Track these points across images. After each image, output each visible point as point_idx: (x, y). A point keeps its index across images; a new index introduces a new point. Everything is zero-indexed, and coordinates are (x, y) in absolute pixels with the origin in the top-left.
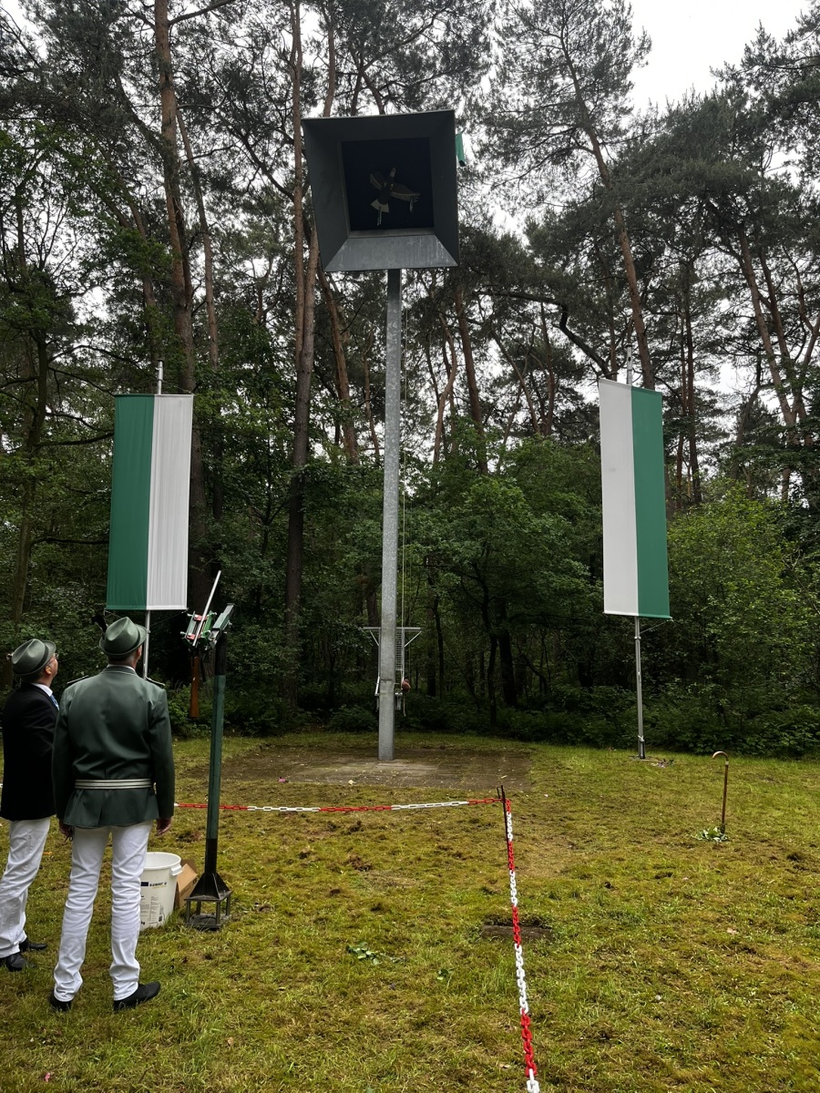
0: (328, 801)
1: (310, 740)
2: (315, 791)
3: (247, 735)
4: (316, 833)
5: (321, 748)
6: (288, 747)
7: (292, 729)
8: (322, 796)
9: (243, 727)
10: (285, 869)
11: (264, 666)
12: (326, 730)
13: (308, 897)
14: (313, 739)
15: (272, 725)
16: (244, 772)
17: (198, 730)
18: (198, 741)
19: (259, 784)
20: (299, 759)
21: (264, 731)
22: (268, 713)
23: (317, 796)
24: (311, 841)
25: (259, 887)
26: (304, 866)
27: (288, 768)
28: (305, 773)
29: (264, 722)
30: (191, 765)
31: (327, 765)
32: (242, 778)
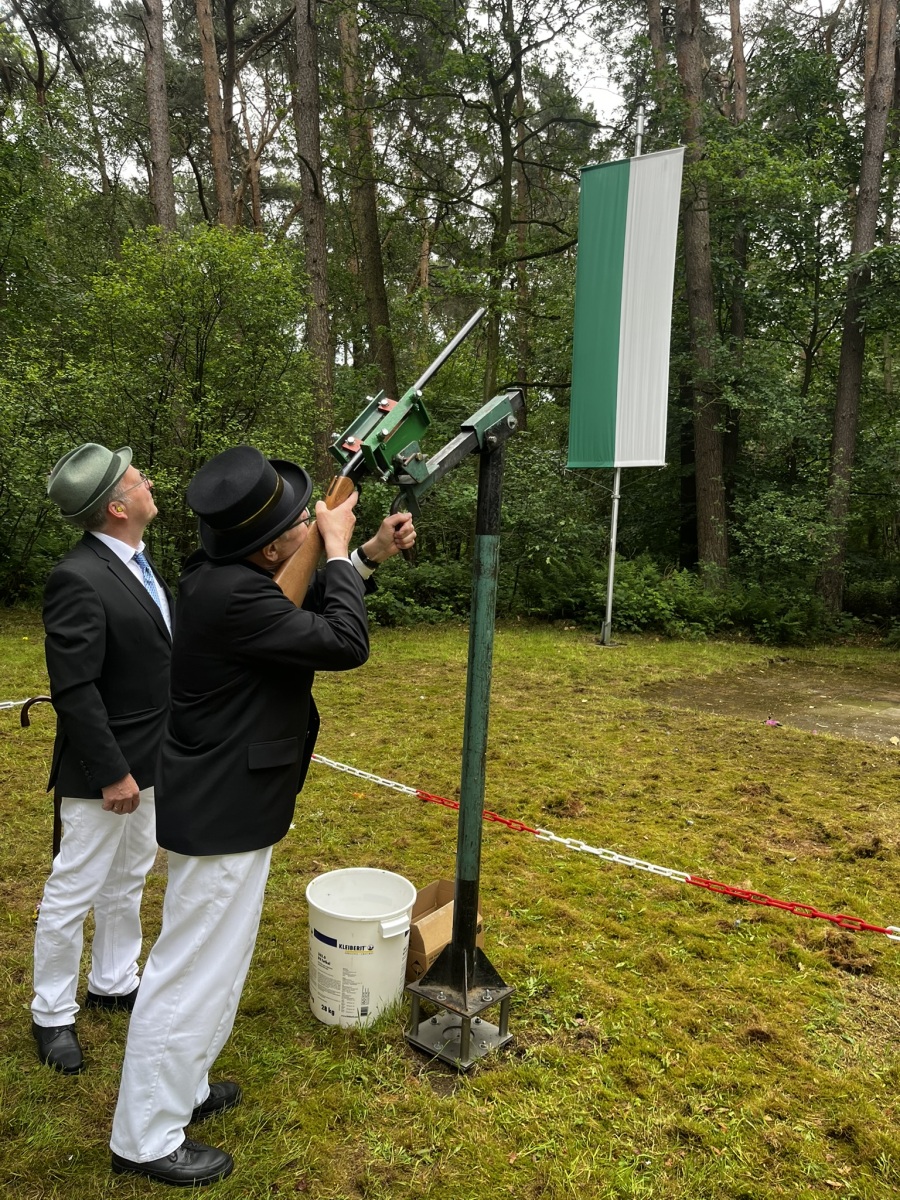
0: (837, 774)
1: (851, 659)
2: (820, 751)
3: (758, 641)
4: (788, 842)
5: (865, 673)
6: (814, 664)
7: (828, 639)
8: (830, 763)
9: (753, 631)
10: (684, 924)
11: (783, 550)
12: (882, 645)
13: (693, 1030)
14: (856, 657)
15: (797, 631)
16: (727, 698)
17: (687, 630)
18: (685, 645)
19: (731, 724)
20: (823, 687)
21: (783, 639)
22: (790, 614)
23: (819, 760)
24: (769, 861)
25: (614, 961)
26: (727, 927)
27: (798, 700)
28: (824, 711)
29: (783, 626)
30: (655, 677)
31: (865, 701)
32: (717, 708)
